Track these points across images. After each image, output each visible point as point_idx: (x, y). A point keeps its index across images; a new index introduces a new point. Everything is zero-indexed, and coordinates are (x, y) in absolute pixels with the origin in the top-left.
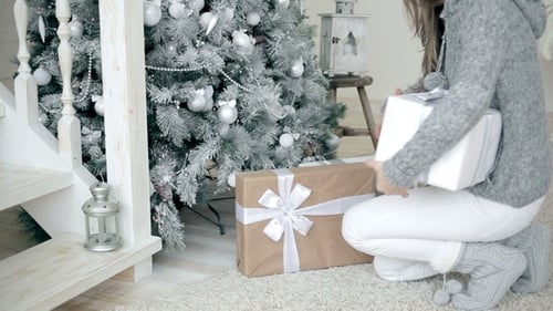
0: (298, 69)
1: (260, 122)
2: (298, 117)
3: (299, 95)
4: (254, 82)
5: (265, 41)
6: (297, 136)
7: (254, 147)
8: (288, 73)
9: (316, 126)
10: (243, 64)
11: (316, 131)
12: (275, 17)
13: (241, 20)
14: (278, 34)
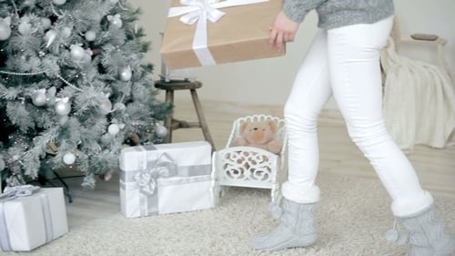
0: (126, 74)
1: (92, 115)
2: (126, 112)
3: (128, 94)
4: (88, 85)
5: (100, 53)
6: (122, 126)
7: (85, 134)
8: (119, 77)
9: (142, 119)
10: (79, 70)
11: (142, 123)
12: (106, 35)
13: (77, 36)
14: (109, 48)
